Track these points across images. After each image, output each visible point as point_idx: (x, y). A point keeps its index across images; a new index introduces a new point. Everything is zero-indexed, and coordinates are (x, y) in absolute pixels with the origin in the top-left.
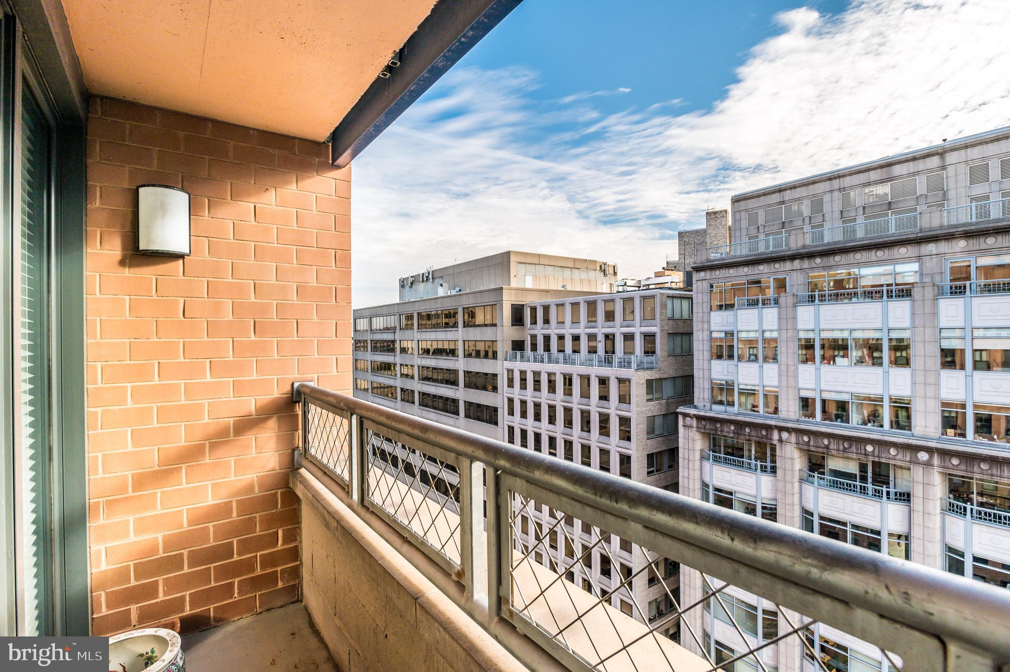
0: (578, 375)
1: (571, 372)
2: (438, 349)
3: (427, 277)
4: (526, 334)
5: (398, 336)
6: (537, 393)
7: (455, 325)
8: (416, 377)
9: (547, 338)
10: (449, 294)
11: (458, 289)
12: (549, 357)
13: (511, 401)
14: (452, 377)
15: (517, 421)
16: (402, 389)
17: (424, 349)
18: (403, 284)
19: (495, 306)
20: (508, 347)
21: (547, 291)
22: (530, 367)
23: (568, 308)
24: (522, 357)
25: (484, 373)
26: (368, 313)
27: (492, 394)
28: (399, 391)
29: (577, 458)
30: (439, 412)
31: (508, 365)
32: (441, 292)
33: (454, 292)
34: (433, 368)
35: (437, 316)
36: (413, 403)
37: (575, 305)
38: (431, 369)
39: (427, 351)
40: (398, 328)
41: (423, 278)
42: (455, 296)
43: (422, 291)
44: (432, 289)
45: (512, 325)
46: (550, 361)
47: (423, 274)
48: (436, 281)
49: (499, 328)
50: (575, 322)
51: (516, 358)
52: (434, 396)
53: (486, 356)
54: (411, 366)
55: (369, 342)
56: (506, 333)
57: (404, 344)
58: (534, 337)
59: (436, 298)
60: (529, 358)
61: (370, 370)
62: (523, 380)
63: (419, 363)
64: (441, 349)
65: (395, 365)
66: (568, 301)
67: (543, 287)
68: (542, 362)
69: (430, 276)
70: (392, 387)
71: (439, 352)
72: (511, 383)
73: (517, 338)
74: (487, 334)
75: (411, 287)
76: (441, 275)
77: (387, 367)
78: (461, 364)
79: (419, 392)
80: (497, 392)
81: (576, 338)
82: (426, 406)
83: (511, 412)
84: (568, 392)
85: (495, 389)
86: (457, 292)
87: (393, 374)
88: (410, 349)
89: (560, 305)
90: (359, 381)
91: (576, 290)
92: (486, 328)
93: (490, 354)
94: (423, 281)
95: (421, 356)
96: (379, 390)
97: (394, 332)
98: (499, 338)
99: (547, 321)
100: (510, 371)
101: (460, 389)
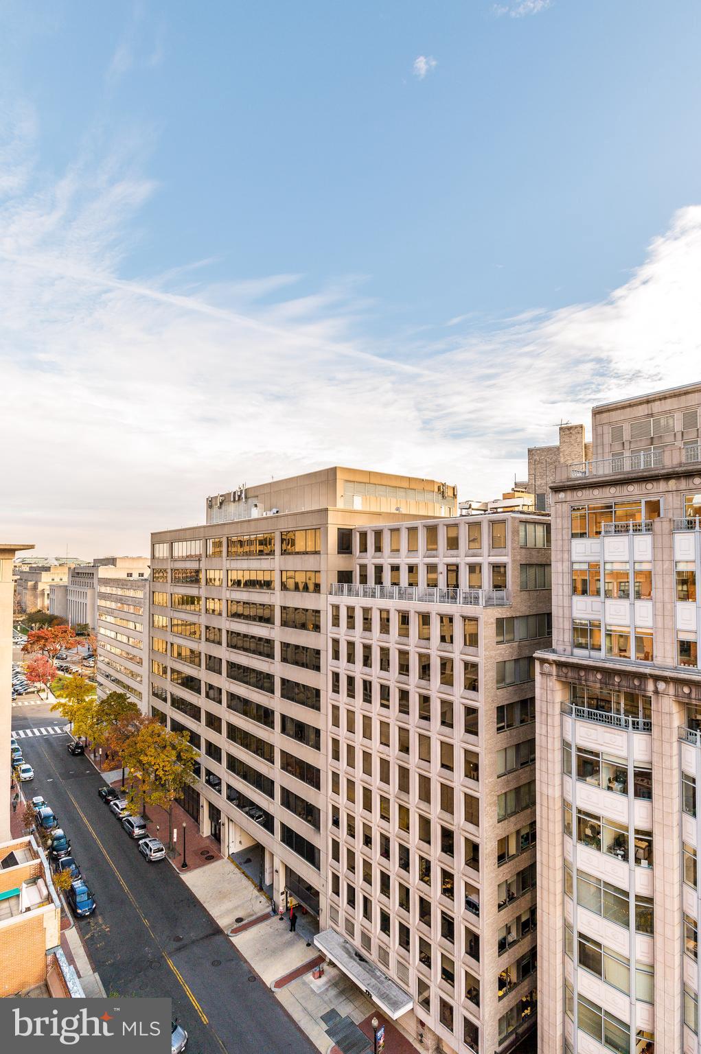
0: (416, 612)
1: (408, 609)
2: (251, 581)
3: (239, 496)
4: (353, 564)
5: (203, 565)
6: (367, 633)
7: (272, 553)
8: (224, 614)
9: (379, 569)
10: (265, 515)
11: (275, 510)
12: (382, 590)
13: (336, 642)
14: (267, 613)
15: (342, 666)
16: (207, 628)
17: (234, 580)
18: (210, 503)
19: (319, 529)
20: (334, 578)
21: (379, 514)
22: (359, 602)
23: (404, 535)
24: (350, 590)
25: (303, 609)
26: (168, 537)
27: (313, 634)
28: (203, 629)
29: (414, 711)
30: (250, 655)
31: (334, 599)
32: (255, 513)
33: (270, 514)
34: (244, 603)
35: (250, 542)
36: (220, 643)
37: (412, 530)
38: (242, 603)
39: (238, 583)
40: (204, 555)
41: (234, 498)
42: (271, 518)
43: (233, 512)
44: (245, 511)
45: (339, 553)
46: (382, 596)
47: (235, 493)
48: (250, 500)
49: (322, 556)
50: (412, 550)
51: (342, 591)
52: (245, 636)
53: (306, 588)
54: (219, 600)
55: (169, 571)
56: (332, 561)
57: (211, 574)
58: (363, 567)
59: (249, 521)
60: (358, 592)
61: (169, 605)
62: (351, 617)
63: (228, 596)
64: (254, 581)
65: (199, 599)
66: (405, 526)
67: (374, 509)
68: (373, 596)
69: (243, 496)
70: (195, 624)
71: (251, 584)
72: (336, 622)
73: (344, 567)
74: (310, 563)
75: (220, 508)
76: (256, 494)
77: (191, 600)
78: (277, 599)
79: (228, 631)
80: (320, 632)
81: (412, 569)
82: (235, 647)
83: (336, 656)
84: (404, 633)
85: (317, 628)
86: (274, 513)
87: (197, 609)
88: (217, 580)
89: (394, 531)
90: (156, 618)
91: (411, 513)
92: (307, 555)
93: (311, 587)
94: (234, 501)
95: (230, 589)
96: (180, 628)
97: (199, 560)
98: (323, 568)
99: (378, 549)
100: (336, 608)
101: (275, 627)
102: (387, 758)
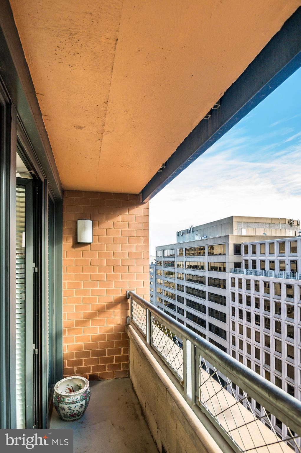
0: (273, 282)
1: (269, 281)
2: (195, 266)
3: (190, 231)
4: (241, 259)
5: (176, 259)
6: (248, 291)
7: (204, 254)
8: (185, 279)
9: (254, 262)
10: (201, 239)
11: (205, 236)
12: (256, 272)
13: (233, 294)
14: (202, 280)
15: (236, 305)
16: (178, 285)
17: (188, 265)
18: (178, 234)
19: (224, 245)
20: (232, 266)
21: (255, 236)
22: (244, 277)
23: (267, 247)
24: (240, 271)
25: (219, 279)
26: (162, 248)
27: (223, 290)
28: (176, 285)
29: (273, 328)
30: (195, 297)
31: (232, 275)
32: (197, 238)
33: (203, 238)
34: (193, 275)
35: (195, 249)
36: (183, 291)
37: (272, 244)
38: (192, 275)
39: (190, 267)
40: (176, 255)
41: (188, 232)
42: (203, 240)
43: (188, 238)
44: (192, 237)
45: (234, 255)
46: (256, 274)
47: (188, 230)
48: (194, 232)
49: (227, 256)
50: (272, 253)
51: (236, 272)
52: (194, 289)
53: (220, 270)
54: (183, 274)
55: (163, 262)
56: (231, 258)
57: (179, 263)
58: (246, 261)
59: (194, 241)
60: (244, 272)
61: (163, 275)
62: (240, 284)
63: (186, 272)
64: (197, 266)
65: (174, 273)
66: (267, 242)
67: (252, 234)
68: (251, 274)
69: (192, 231)
70: (173, 283)
71: (196, 267)
72: (233, 285)
73: (237, 261)
74: (221, 259)
75: (182, 236)
76: (197, 230)
77: (171, 273)
78: (207, 274)
79: (186, 287)
80: (226, 289)
81: (272, 262)
82: (189, 293)
83: (233, 300)
84: (267, 291)
85: (225, 287)
86: (205, 238)
87: (174, 277)
88: (181, 265)
89: (262, 244)
90: (158, 280)
91: (272, 235)
92: (220, 256)
93: (222, 269)
94: (188, 233)
95: (187, 269)
96: (167, 284)
97: (174, 257)
98: (227, 261)
99: (254, 253)
100: (233, 279)
101: (206, 286)
102: (259, 348)
